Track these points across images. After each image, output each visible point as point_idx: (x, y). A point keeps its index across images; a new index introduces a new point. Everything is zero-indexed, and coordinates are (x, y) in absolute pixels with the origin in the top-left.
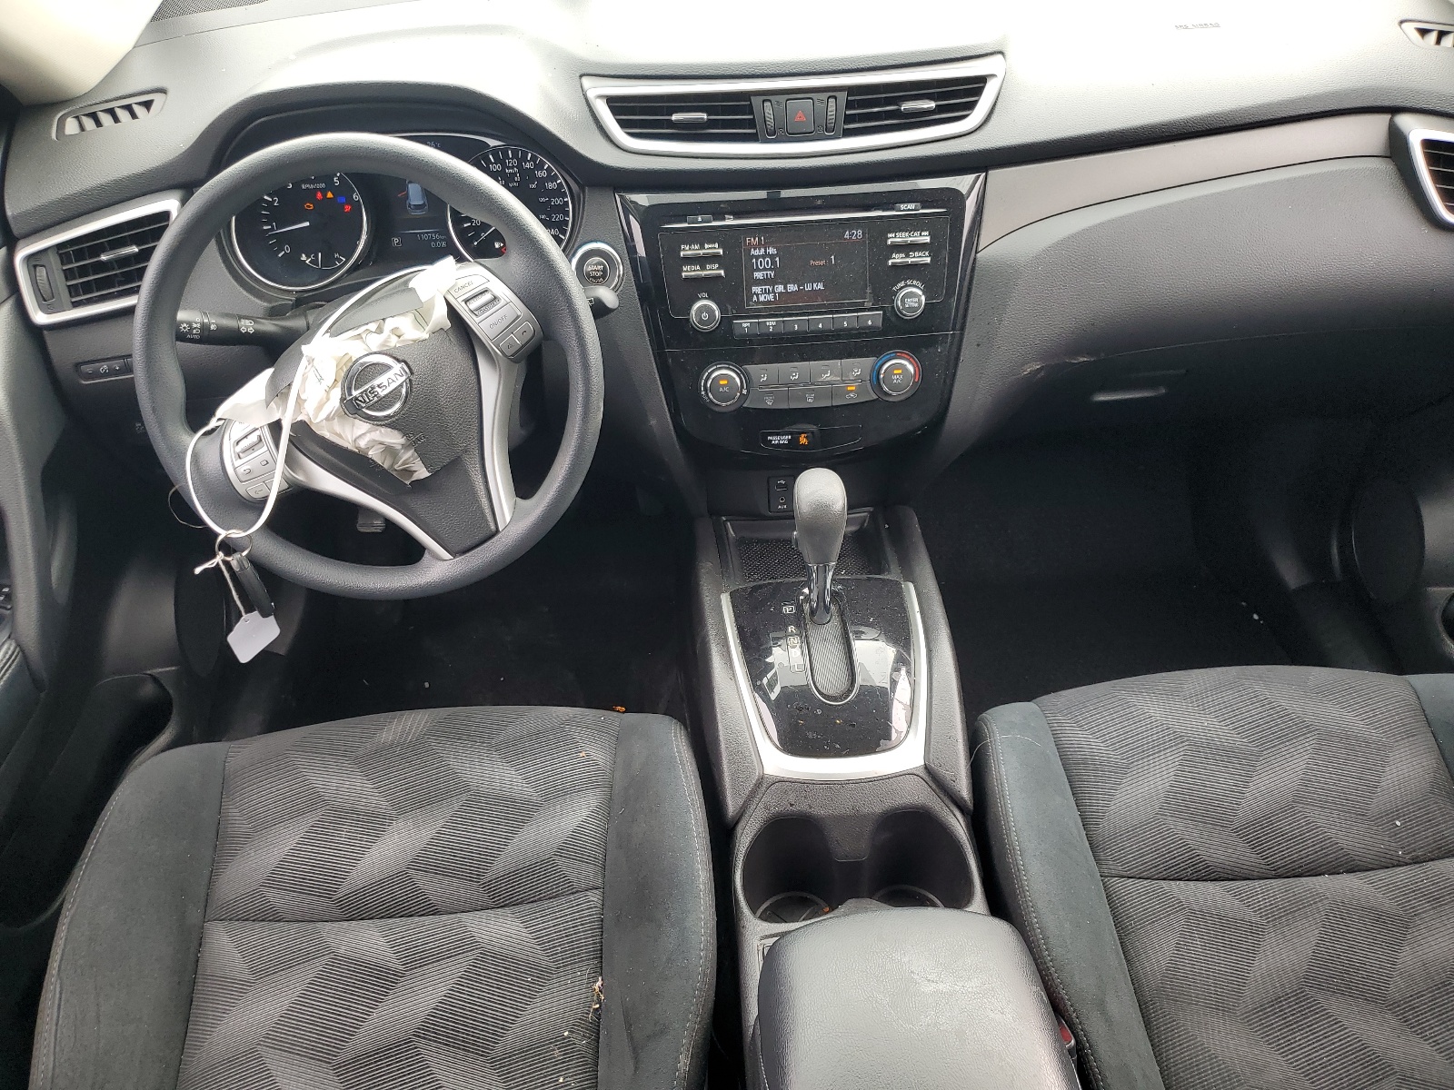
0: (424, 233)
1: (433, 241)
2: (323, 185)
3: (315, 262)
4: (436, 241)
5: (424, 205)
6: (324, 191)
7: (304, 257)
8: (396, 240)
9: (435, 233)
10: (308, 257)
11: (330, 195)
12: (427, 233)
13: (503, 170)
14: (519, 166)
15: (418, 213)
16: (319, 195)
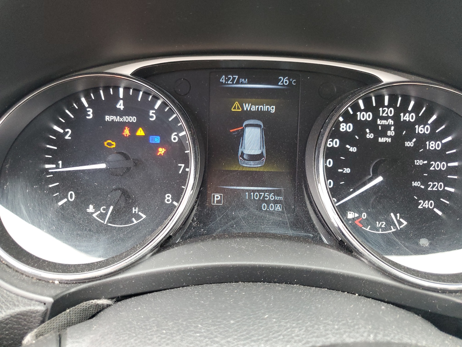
0: (254, 191)
1: (266, 202)
2: (133, 119)
3: (102, 216)
4: (268, 202)
5: (260, 156)
6: (133, 127)
7: (91, 209)
8: (217, 197)
9: (270, 192)
10: (97, 208)
11: (140, 132)
12: (258, 191)
13: (374, 120)
14: (396, 117)
15: (253, 165)
16: (127, 132)
